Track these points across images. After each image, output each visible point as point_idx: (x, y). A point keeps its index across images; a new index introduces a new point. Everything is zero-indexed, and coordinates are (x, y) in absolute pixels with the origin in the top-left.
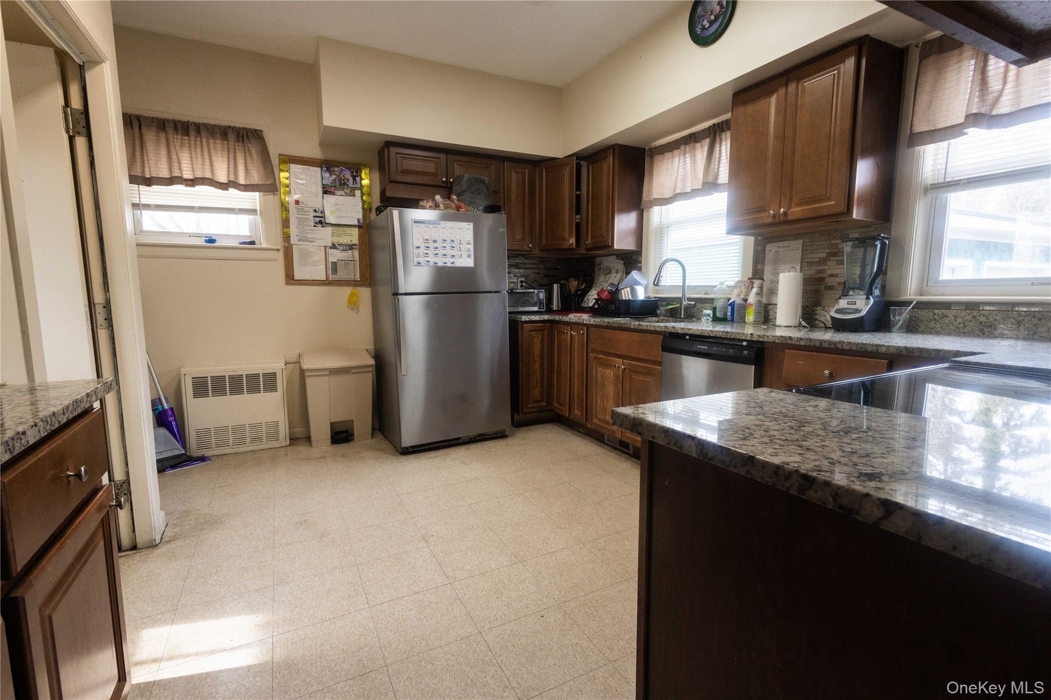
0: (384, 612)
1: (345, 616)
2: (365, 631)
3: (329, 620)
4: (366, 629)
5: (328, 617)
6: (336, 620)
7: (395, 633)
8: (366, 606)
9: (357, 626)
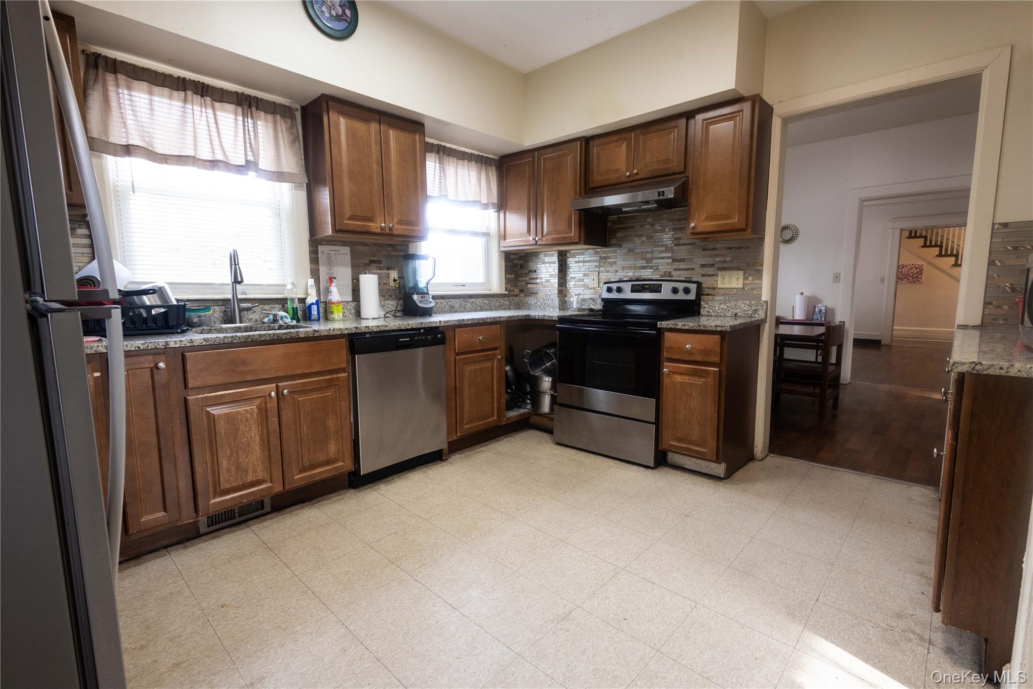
0: (692, 591)
1: (723, 614)
2: (720, 592)
3: (737, 622)
4: (718, 592)
5: (736, 625)
6: (733, 617)
7: (703, 575)
8: (699, 606)
9: (722, 599)
